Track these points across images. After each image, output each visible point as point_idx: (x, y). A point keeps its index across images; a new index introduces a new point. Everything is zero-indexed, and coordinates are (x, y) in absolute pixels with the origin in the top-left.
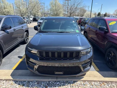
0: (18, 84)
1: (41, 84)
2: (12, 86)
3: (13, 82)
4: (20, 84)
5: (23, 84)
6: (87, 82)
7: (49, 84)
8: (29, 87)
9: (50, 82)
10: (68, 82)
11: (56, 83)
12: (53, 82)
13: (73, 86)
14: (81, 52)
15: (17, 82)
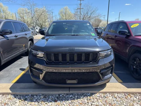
0: (18, 99)
1: (49, 97)
2: (10, 101)
3: (12, 97)
4: (21, 98)
5: (24, 98)
6: (108, 94)
7: (59, 97)
8: (33, 101)
9: (61, 95)
10: (84, 95)
11: (68, 96)
12: (64, 95)
13: (90, 99)
14: (100, 54)
15: (17, 96)
